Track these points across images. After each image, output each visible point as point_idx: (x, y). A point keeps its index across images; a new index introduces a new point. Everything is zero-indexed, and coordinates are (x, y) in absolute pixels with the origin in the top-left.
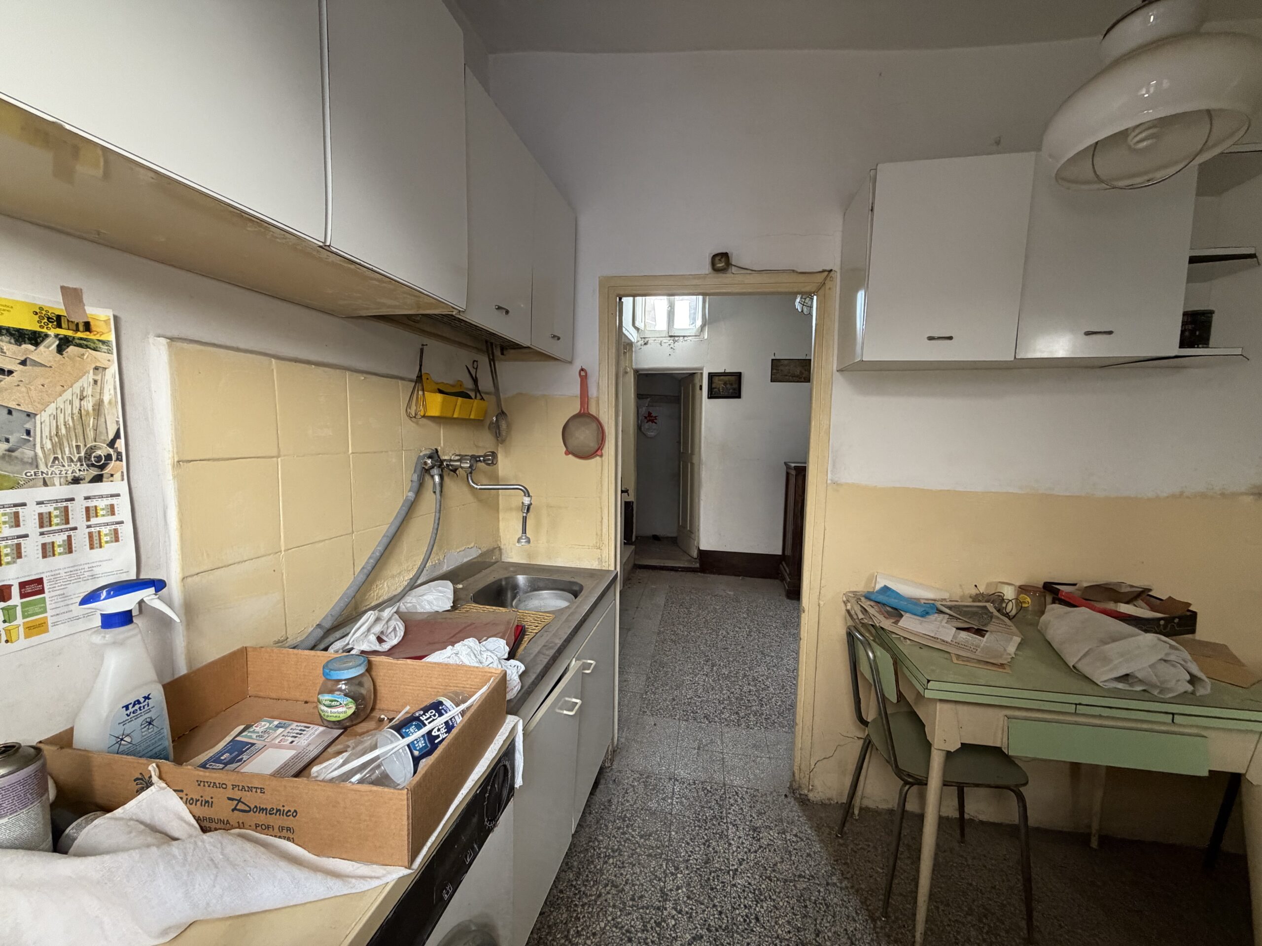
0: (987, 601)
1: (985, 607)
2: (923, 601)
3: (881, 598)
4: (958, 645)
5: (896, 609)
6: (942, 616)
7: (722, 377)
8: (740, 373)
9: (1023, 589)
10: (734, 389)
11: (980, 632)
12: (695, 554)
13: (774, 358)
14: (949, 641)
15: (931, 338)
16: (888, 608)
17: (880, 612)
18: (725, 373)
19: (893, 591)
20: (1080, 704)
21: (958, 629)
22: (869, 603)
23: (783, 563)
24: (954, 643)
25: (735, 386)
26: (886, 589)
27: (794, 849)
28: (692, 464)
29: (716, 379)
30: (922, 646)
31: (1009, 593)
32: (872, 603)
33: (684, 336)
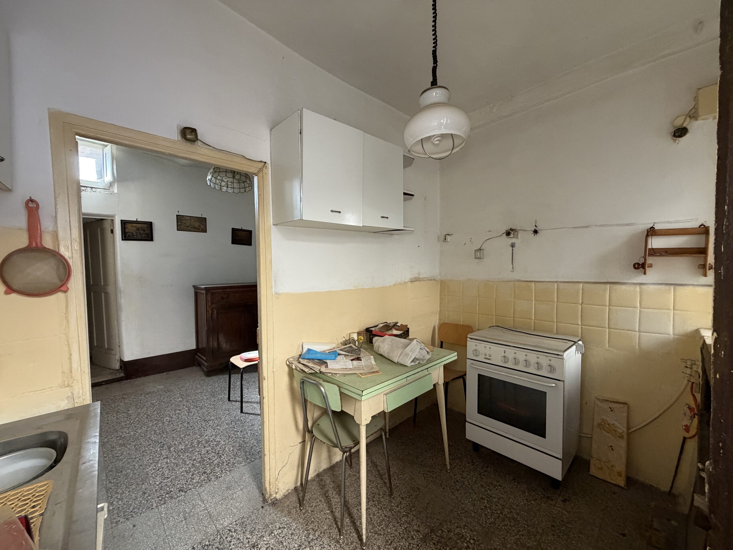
0: (350, 343)
1: (351, 347)
2: (327, 352)
3: (310, 356)
4: (355, 368)
5: (320, 360)
6: (341, 356)
7: (135, 225)
8: (151, 223)
9: (359, 334)
10: (147, 234)
11: (359, 359)
12: (117, 366)
13: (178, 214)
14: (352, 368)
15: (332, 211)
16: (316, 361)
17: (314, 364)
18: (137, 221)
19: (313, 350)
20: (408, 377)
21: (352, 360)
22: (306, 361)
23: (198, 354)
24: (354, 368)
25: (148, 232)
26: (309, 350)
27: (283, 537)
28: (107, 294)
29: (129, 226)
30: (344, 375)
31: (355, 337)
32: (308, 361)
33: (92, 188)
